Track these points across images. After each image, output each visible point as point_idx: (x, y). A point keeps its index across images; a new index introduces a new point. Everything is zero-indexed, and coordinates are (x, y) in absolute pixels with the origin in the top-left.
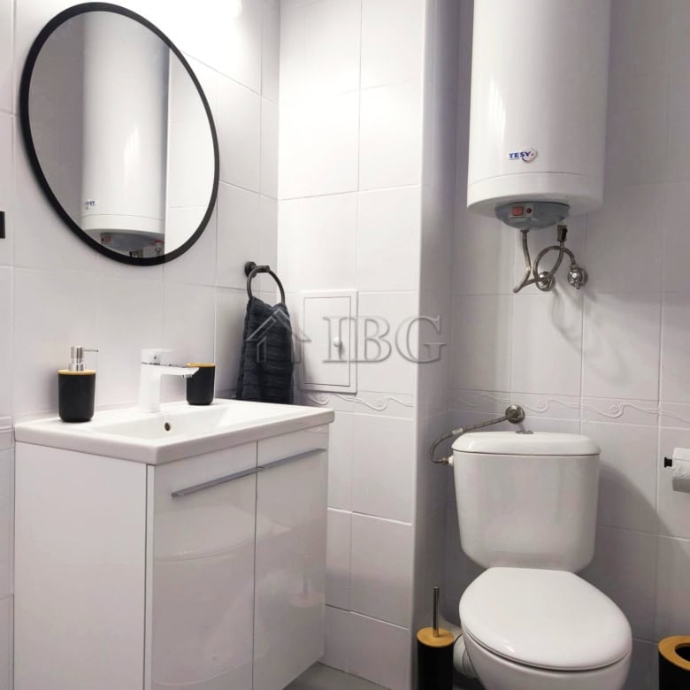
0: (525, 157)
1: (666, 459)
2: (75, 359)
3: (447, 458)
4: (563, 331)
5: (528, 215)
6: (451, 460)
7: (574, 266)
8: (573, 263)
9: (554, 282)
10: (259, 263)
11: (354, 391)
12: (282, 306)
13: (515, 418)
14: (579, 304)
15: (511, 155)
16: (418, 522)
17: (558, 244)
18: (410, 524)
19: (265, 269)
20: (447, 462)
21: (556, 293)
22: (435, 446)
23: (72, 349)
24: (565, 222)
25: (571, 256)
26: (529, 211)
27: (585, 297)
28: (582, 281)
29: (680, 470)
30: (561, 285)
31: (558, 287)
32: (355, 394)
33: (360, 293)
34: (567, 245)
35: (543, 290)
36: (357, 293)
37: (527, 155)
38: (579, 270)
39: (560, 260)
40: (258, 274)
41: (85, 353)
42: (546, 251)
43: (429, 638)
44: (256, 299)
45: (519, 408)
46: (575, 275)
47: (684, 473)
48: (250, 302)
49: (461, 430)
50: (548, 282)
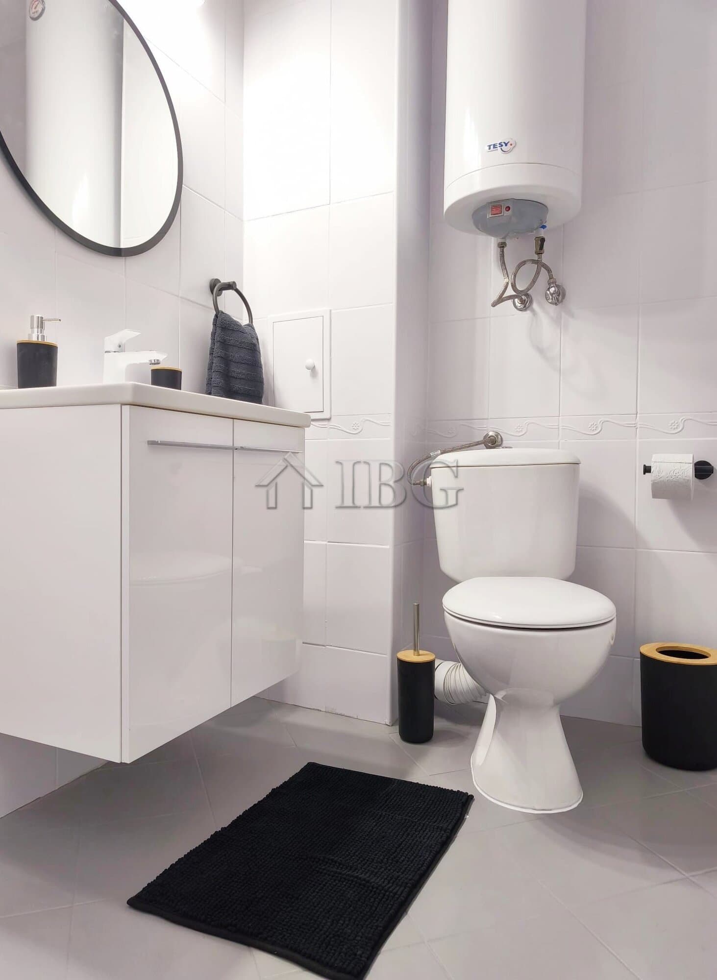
0: (504, 148)
1: (645, 465)
2: (36, 330)
3: (425, 478)
4: (540, 350)
5: (507, 213)
6: (428, 481)
7: (552, 281)
8: (551, 277)
9: (531, 302)
10: (224, 280)
11: (328, 417)
12: (250, 325)
13: (493, 442)
14: (557, 321)
15: (490, 146)
16: (395, 546)
17: (536, 257)
18: (388, 547)
19: (231, 286)
20: (425, 484)
21: (533, 311)
22: (413, 468)
23: (32, 317)
24: (542, 233)
25: (549, 271)
26: (508, 208)
27: (563, 314)
28: (559, 297)
29: (659, 472)
30: (540, 304)
31: (535, 306)
32: (329, 420)
33: (332, 311)
34: (545, 259)
35: (520, 310)
36: (331, 311)
37: (506, 145)
38: (558, 286)
39: (538, 273)
40: (224, 292)
41: (46, 324)
42: (523, 263)
43: (409, 656)
44: (222, 312)
45: (497, 434)
46: (552, 290)
47: (663, 474)
48: (216, 316)
49: (439, 452)
50: (525, 300)
